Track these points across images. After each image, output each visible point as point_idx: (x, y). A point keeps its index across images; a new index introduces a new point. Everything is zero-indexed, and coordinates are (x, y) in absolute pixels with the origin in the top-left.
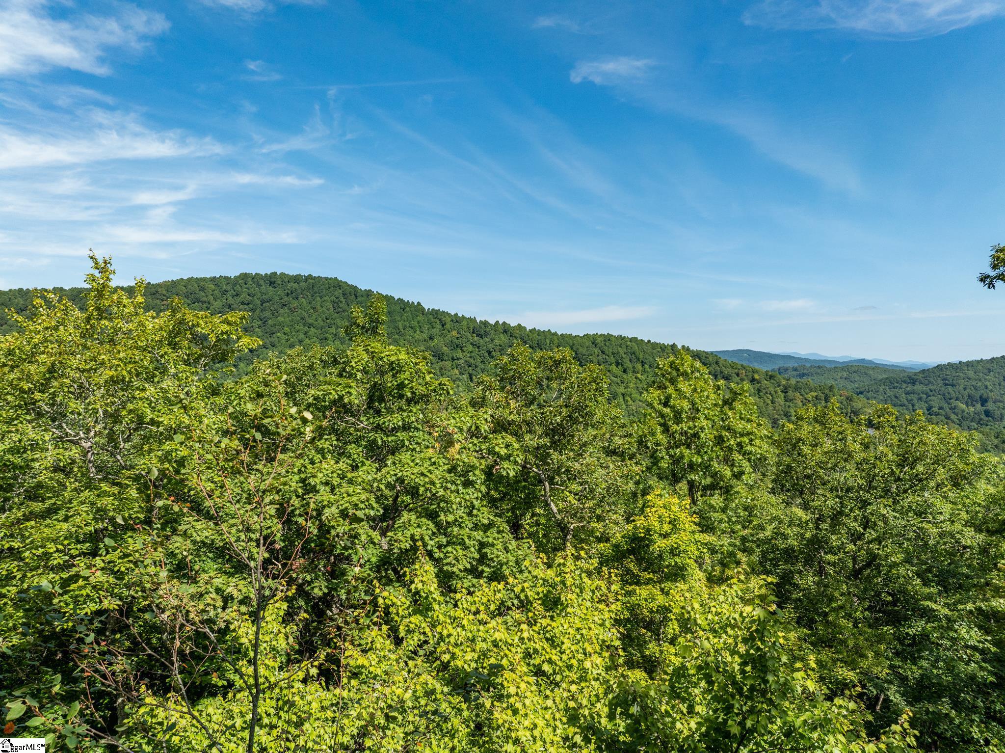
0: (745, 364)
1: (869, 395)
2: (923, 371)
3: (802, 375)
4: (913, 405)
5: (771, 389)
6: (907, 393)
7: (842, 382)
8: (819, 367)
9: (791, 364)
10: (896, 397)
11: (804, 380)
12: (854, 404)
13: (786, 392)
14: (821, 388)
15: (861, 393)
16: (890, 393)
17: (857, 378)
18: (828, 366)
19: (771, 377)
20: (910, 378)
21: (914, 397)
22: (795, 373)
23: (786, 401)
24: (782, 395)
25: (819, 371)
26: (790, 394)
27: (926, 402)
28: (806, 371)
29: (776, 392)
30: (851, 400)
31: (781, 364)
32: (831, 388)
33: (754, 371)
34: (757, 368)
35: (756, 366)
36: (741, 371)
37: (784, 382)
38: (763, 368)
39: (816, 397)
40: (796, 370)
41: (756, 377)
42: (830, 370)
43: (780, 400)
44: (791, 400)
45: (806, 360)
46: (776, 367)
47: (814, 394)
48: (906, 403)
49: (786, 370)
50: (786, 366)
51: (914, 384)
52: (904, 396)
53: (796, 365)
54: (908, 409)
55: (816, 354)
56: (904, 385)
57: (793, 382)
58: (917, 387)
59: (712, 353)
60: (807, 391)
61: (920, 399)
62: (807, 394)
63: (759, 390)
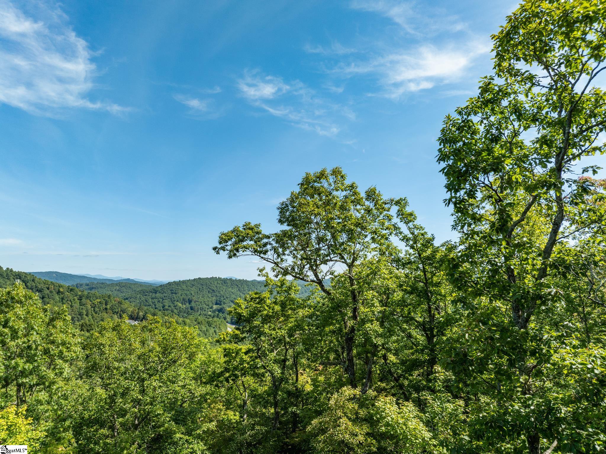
0: (54, 281)
1: (131, 300)
2: (161, 286)
3: (91, 289)
4: (155, 305)
5: (71, 298)
6: (152, 299)
7: (116, 293)
8: (102, 283)
9: (84, 282)
10: (146, 301)
11: (93, 292)
12: (122, 306)
13: (81, 300)
14: (103, 297)
15: (127, 299)
16: (143, 298)
17: (125, 290)
18: (108, 283)
19: (72, 290)
20: (154, 290)
21: (156, 300)
22: (87, 287)
23: (81, 305)
24: (78, 301)
25: (102, 286)
26: (84, 300)
27: (162, 303)
28: (94, 286)
29: (74, 300)
30: (121, 304)
31: (78, 281)
32: (109, 297)
33: (60, 286)
34: (61, 284)
35: (62, 283)
36: (50, 286)
37: (80, 293)
38: (66, 284)
39: (100, 302)
40: (87, 285)
41: (61, 290)
42: (109, 285)
43: (77, 305)
44: (84, 305)
45: (95, 279)
46: (75, 284)
47: (99, 300)
48: (151, 304)
49: (81, 285)
50: (81, 282)
51: (156, 293)
52: (150, 300)
53: (88, 282)
54: (152, 308)
55: (101, 275)
56: (151, 294)
57: (86, 293)
58: (158, 295)
59: (30, 274)
60: (95, 298)
61: (159, 301)
62: (94, 300)
63: (63, 299)
